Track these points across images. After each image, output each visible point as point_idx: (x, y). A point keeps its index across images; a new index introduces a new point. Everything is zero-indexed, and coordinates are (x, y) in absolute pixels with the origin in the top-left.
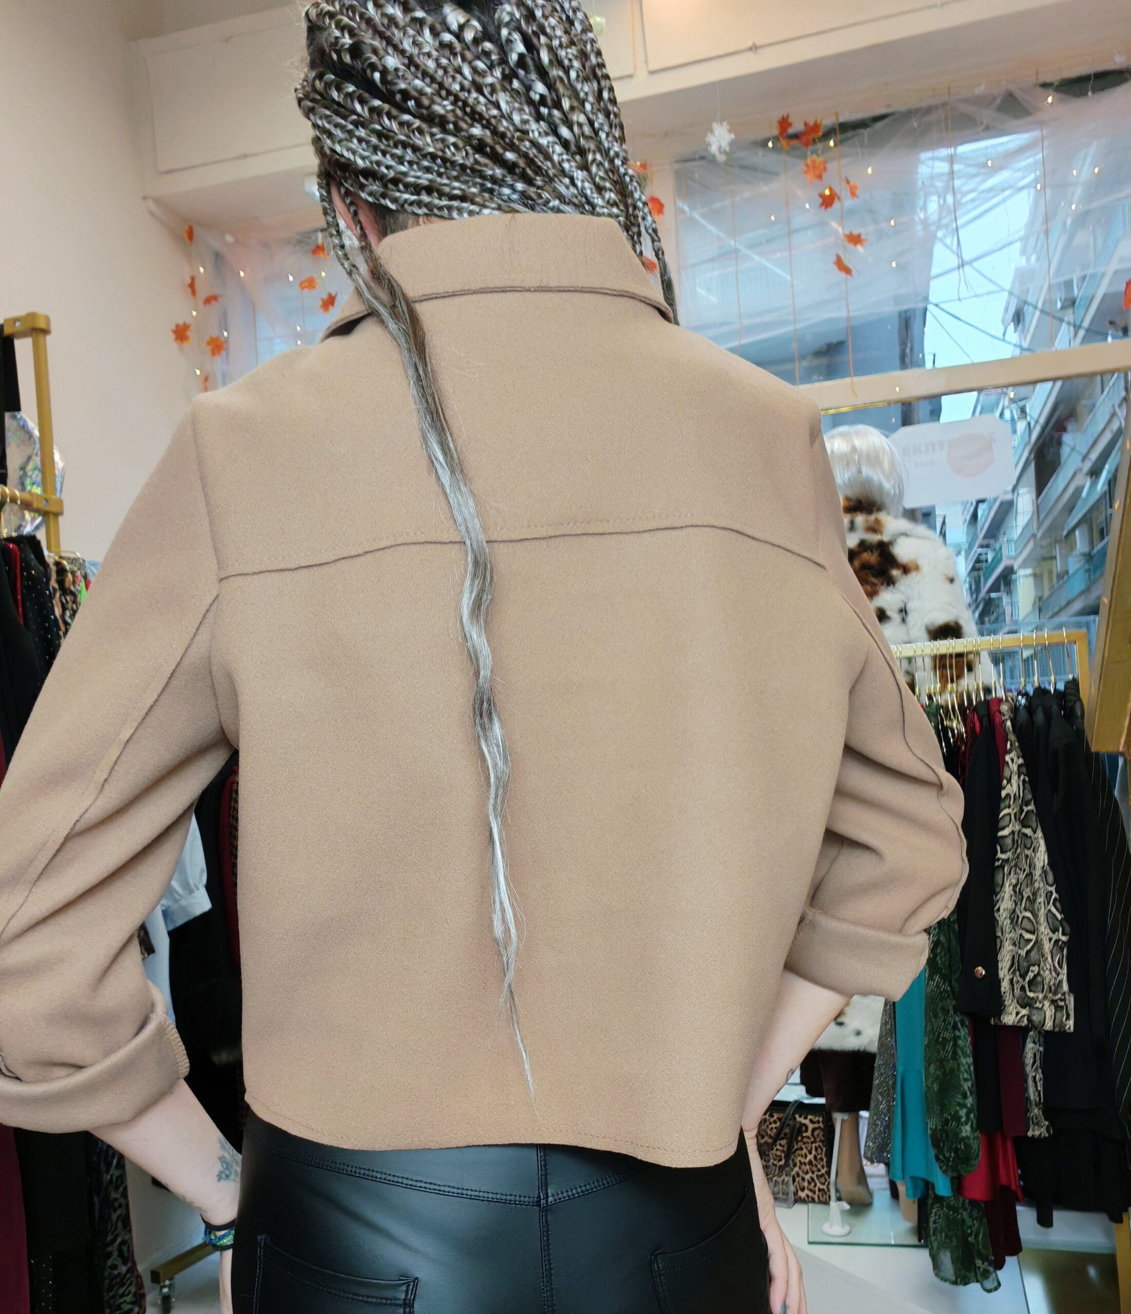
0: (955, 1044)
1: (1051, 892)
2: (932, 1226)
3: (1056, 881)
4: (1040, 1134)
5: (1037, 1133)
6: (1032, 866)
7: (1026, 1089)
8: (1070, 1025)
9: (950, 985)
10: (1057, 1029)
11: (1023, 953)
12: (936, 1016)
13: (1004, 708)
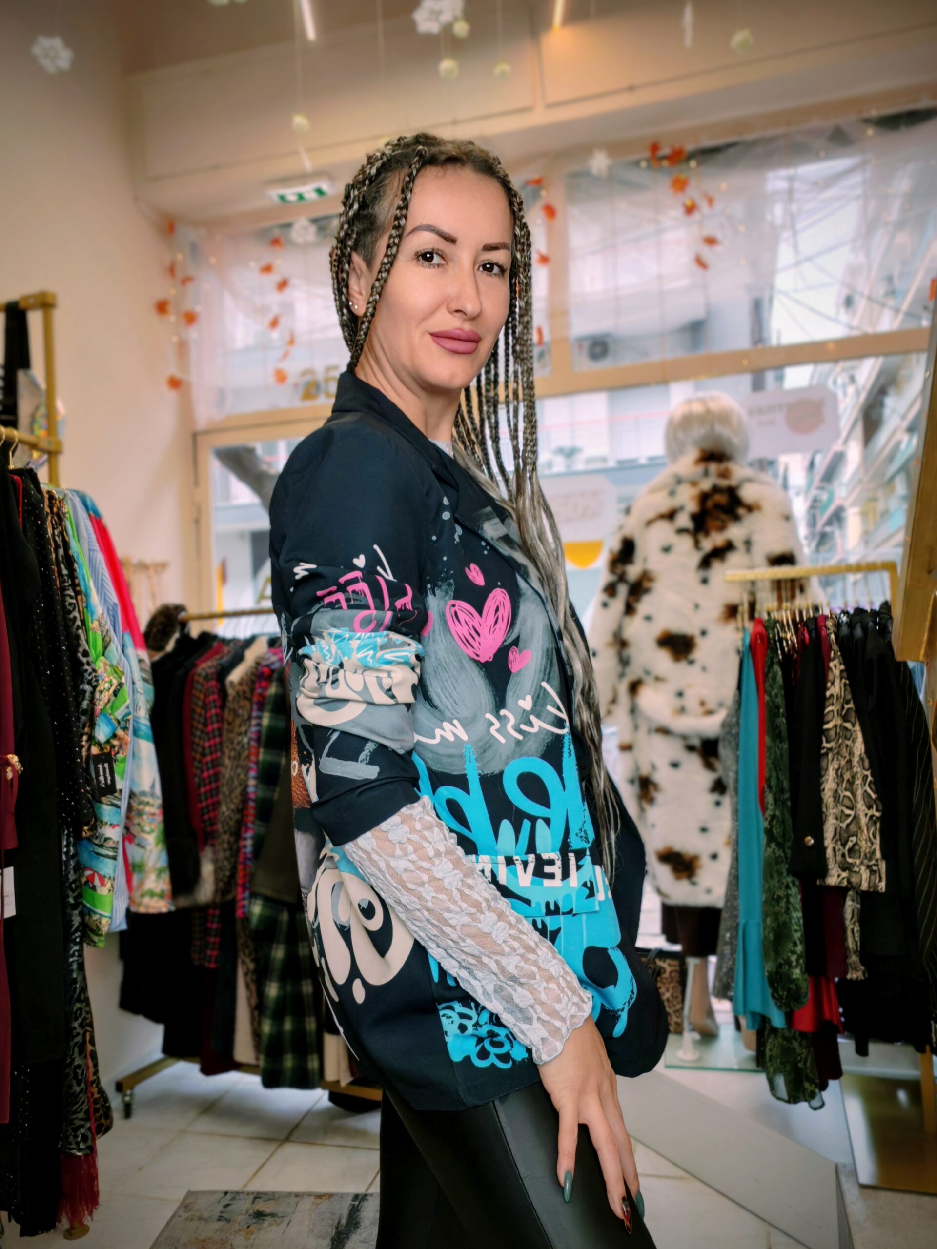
0: (788, 902)
1: (867, 776)
2: (768, 1053)
3: (871, 767)
4: (857, 978)
5: (855, 976)
6: (851, 754)
7: (845, 939)
8: (882, 886)
9: (784, 852)
10: (871, 890)
11: (844, 825)
12: (772, 877)
13: (829, 623)
